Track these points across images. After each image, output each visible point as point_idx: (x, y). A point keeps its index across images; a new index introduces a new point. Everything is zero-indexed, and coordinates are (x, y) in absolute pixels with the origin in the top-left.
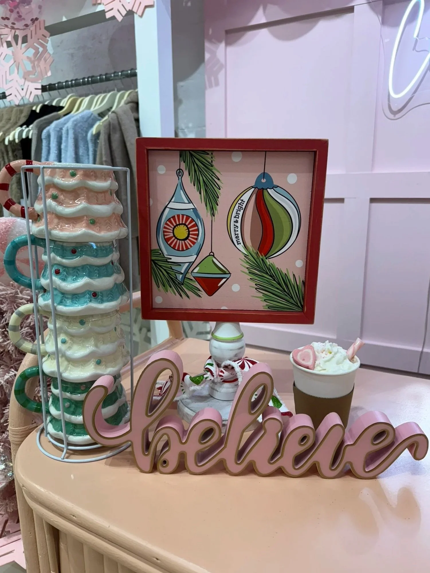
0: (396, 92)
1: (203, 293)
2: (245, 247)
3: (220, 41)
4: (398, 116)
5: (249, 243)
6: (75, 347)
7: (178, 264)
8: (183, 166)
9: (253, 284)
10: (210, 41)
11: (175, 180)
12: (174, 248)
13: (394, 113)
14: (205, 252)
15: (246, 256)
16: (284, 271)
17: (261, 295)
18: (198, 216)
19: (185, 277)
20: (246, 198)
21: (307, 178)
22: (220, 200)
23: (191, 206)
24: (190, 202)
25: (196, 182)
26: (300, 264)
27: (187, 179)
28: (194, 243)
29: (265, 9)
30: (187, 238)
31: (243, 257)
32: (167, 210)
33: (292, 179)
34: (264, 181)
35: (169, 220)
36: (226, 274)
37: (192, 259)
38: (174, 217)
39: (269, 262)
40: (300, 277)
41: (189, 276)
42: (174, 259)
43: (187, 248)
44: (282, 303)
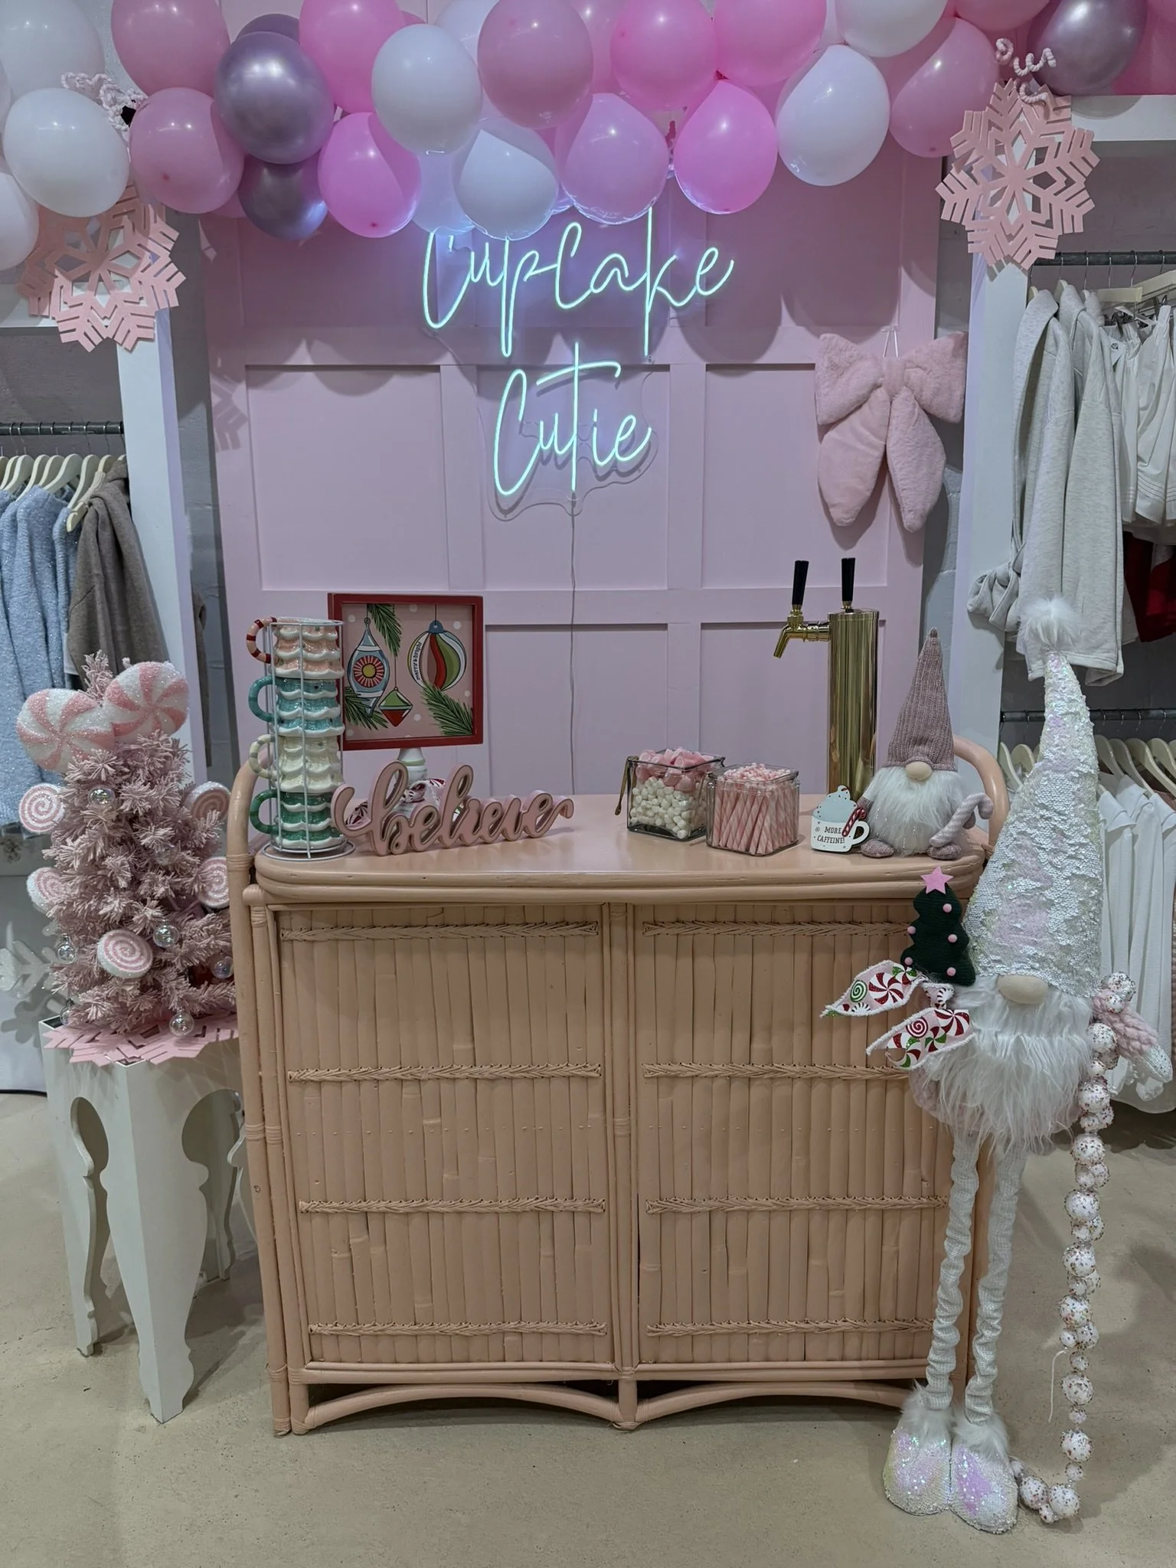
0: (506, 487)
1: (389, 724)
2: (424, 682)
3: (239, 381)
4: (509, 516)
5: (426, 679)
6: (314, 765)
7: (367, 699)
8: (370, 615)
9: (431, 713)
10: (220, 376)
11: (364, 627)
12: (363, 685)
13: (505, 512)
14: (390, 688)
15: (424, 689)
16: (456, 701)
17: (438, 722)
18: (383, 656)
19: (373, 711)
20: (422, 640)
21: (468, 624)
22: (401, 643)
23: (377, 648)
24: (376, 645)
25: (381, 628)
26: (468, 694)
27: (373, 626)
28: (380, 680)
29: (309, 346)
30: (374, 676)
31: (422, 690)
32: (357, 652)
33: (457, 625)
34: (436, 627)
35: (359, 661)
36: (408, 705)
37: (379, 694)
38: (362, 658)
39: (443, 693)
40: (469, 704)
41: (376, 709)
42: (364, 695)
43: (375, 685)
44: (455, 728)
